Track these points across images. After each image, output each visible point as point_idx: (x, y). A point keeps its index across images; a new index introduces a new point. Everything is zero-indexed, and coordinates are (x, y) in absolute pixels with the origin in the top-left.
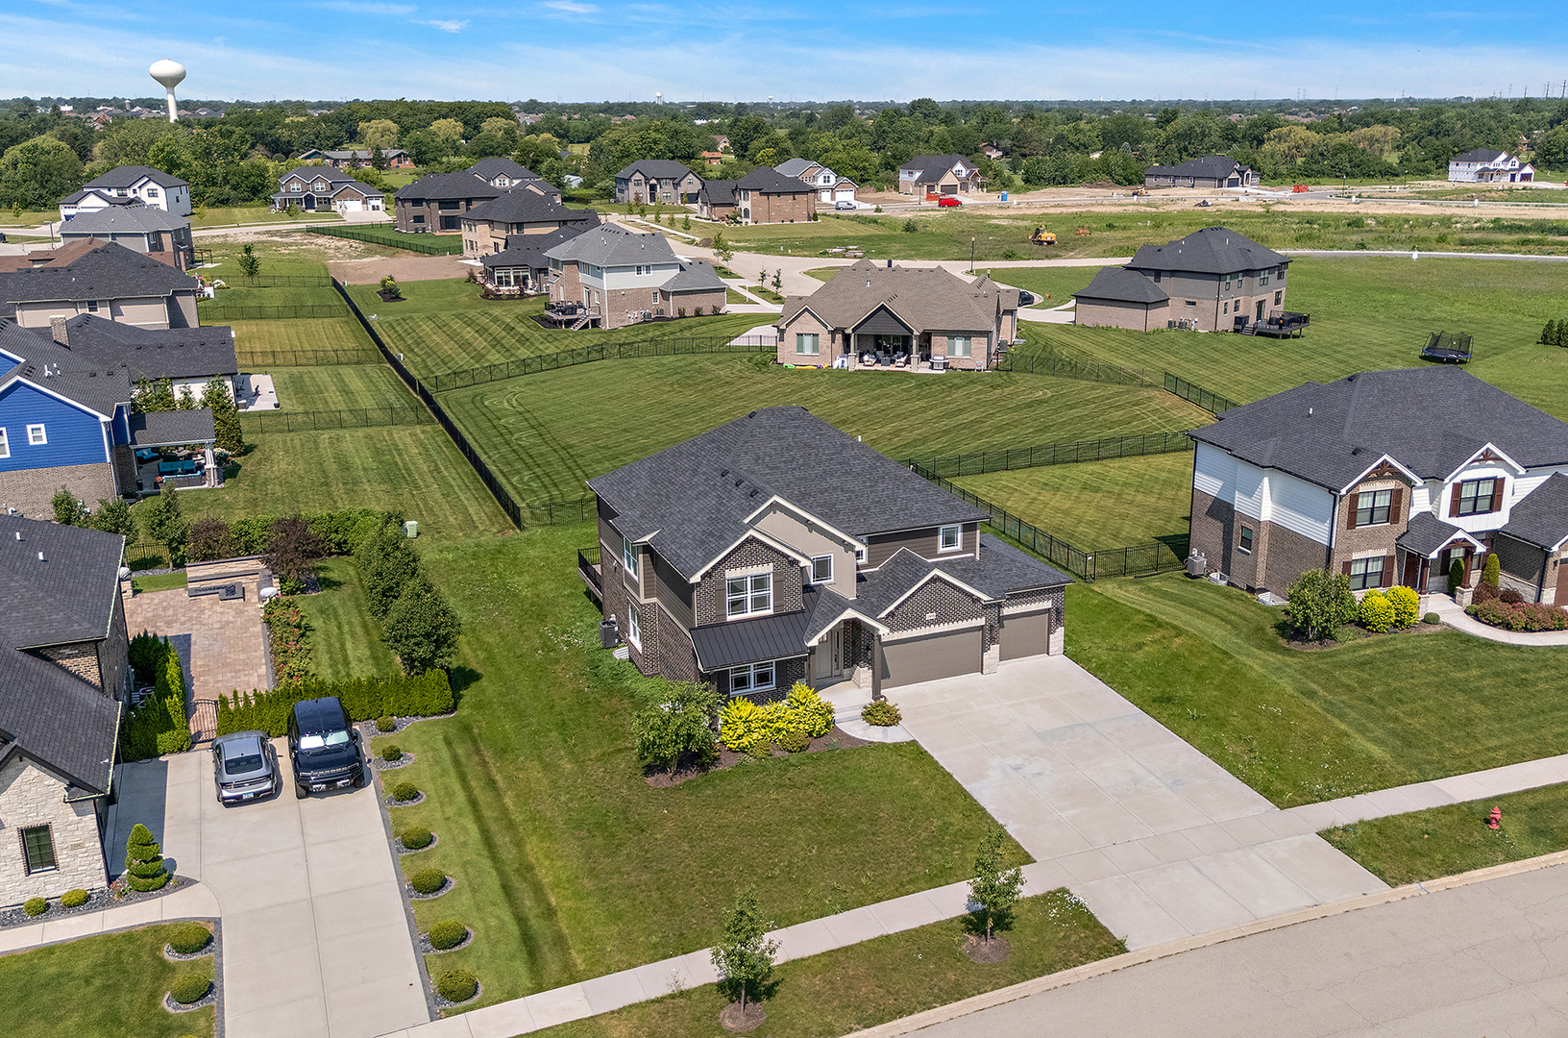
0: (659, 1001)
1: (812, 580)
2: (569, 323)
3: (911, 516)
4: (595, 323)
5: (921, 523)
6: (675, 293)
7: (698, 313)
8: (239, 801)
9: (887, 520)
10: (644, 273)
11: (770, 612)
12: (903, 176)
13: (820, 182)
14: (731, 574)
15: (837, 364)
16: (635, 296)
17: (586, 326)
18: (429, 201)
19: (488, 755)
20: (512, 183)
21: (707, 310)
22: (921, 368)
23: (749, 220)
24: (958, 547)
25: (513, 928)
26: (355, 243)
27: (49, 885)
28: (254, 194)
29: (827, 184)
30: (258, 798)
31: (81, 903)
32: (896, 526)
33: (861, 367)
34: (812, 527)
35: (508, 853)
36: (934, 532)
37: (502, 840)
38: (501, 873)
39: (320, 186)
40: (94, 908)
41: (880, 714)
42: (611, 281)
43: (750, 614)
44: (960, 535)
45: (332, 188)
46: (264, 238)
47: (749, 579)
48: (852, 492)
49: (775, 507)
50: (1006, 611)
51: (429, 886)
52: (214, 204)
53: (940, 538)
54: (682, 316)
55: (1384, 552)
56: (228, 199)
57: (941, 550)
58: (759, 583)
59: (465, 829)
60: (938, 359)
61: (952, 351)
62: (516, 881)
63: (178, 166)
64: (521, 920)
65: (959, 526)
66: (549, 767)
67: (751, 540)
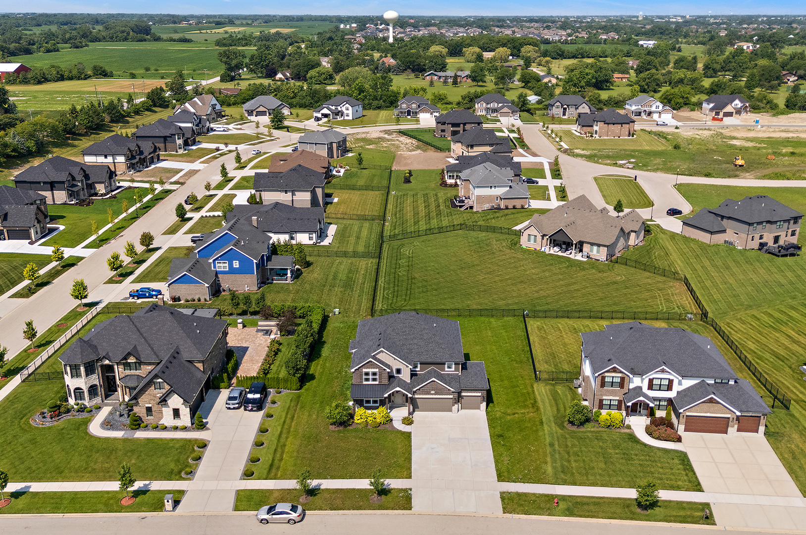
0: (289, 490)
2: (461, 206)
3: (436, 358)
4: (471, 208)
5: (439, 361)
6: (504, 199)
7: (514, 208)
8: (229, 408)
9: (427, 357)
10: (493, 188)
12: (705, 105)
13: (653, 109)
14: (365, 370)
15: (543, 249)
16: (489, 198)
17: (467, 209)
18: (448, 124)
19: (299, 407)
21: (519, 206)
22: (579, 257)
23: (597, 136)
24: (453, 369)
25: (270, 462)
26: (414, 141)
27: (178, 423)
28: (391, 105)
29: (657, 109)
30: (234, 408)
31: (185, 429)
32: (429, 360)
34: (395, 359)
35: (282, 440)
36: (444, 364)
37: (284, 436)
38: (277, 445)
40: (187, 431)
41: (408, 421)
42: (479, 192)
43: (371, 382)
44: (454, 365)
46: (382, 135)
48: (420, 346)
49: (382, 351)
50: (463, 394)
51: (259, 444)
52: (375, 109)
53: (446, 366)
54: (507, 208)
55: (618, 398)
56: (381, 106)
57: (446, 369)
58: (374, 374)
59: (277, 430)
60: (585, 253)
61: (592, 251)
62: (279, 450)
63: (363, 92)
64: (273, 460)
65: (453, 362)
66: (310, 415)
67: (371, 362)
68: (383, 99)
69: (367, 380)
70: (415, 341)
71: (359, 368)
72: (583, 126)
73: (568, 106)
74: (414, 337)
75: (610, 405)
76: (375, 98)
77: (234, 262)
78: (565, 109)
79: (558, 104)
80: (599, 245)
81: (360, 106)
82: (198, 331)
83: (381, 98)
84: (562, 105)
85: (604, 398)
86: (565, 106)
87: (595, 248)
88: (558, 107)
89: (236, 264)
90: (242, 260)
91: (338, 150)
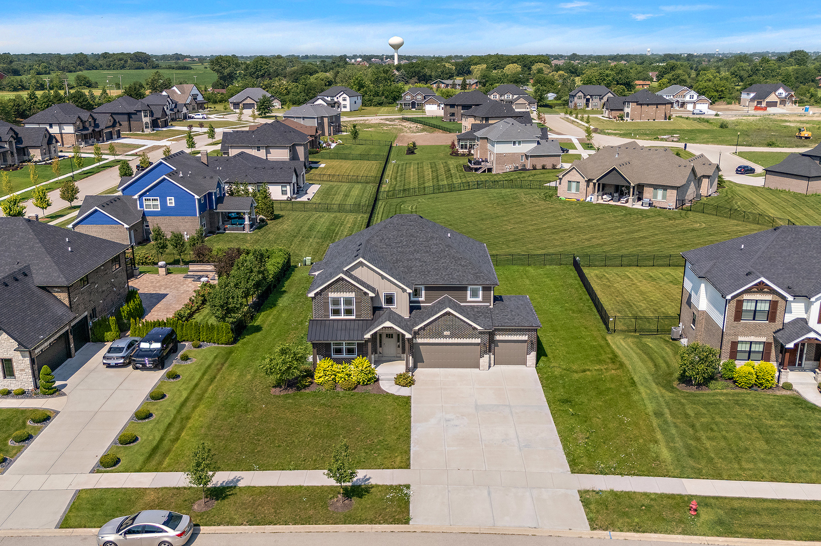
0: (178, 489)
1: (384, 304)
2: (476, 170)
3: (451, 279)
4: (490, 170)
5: (456, 283)
6: (531, 156)
7: (544, 168)
8: (109, 366)
9: (437, 279)
10: (517, 145)
11: (354, 317)
12: (744, 96)
13: (687, 98)
15: (588, 199)
16: (512, 157)
17: (484, 171)
18: (457, 105)
20: (513, 97)
21: (549, 166)
22: (638, 205)
23: (628, 119)
24: (480, 299)
25: (155, 443)
26: (419, 126)
27: (12, 385)
28: (394, 101)
29: (691, 99)
30: (117, 366)
31: (22, 394)
32: (441, 283)
33: (601, 201)
34: (383, 277)
35: (185, 411)
36: (465, 289)
37: (190, 404)
38: (175, 418)
39: (419, 97)
40: (28, 397)
41: (405, 380)
42: (500, 149)
43: (342, 317)
44: (481, 292)
45: (425, 98)
46: (382, 121)
47: (342, 299)
48: (425, 262)
49: (361, 264)
50: (498, 338)
51: (143, 416)
52: (376, 105)
53: (469, 292)
54: (534, 168)
55: (764, 339)
56: (382, 103)
57: (469, 299)
58: (348, 302)
59: (181, 396)
60: (646, 200)
61: (655, 196)
62: (177, 425)
63: (363, 87)
64: (162, 440)
65: (480, 287)
66: (242, 375)
67: (342, 279)
68: (386, 95)
69: (336, 312)
70: (418, 256)
71: (322, 291)
72: (612, 110)
73: (591, 96)
74: (415, 250)
75: (750, 352)
76: (377, 94)
77: (168, 198)
78: (588, 100)
79: (580, 94)
80: (665, 188)
81: (359, 97)
82: (70, 249)
83: (383, 94)
84: (585, 96)
85: (740, 339)
86: (588, 97)
87: (660, 192)
88: (580, 98)
89: (171, 202)
90: (181, 197)
91: (329, 126)
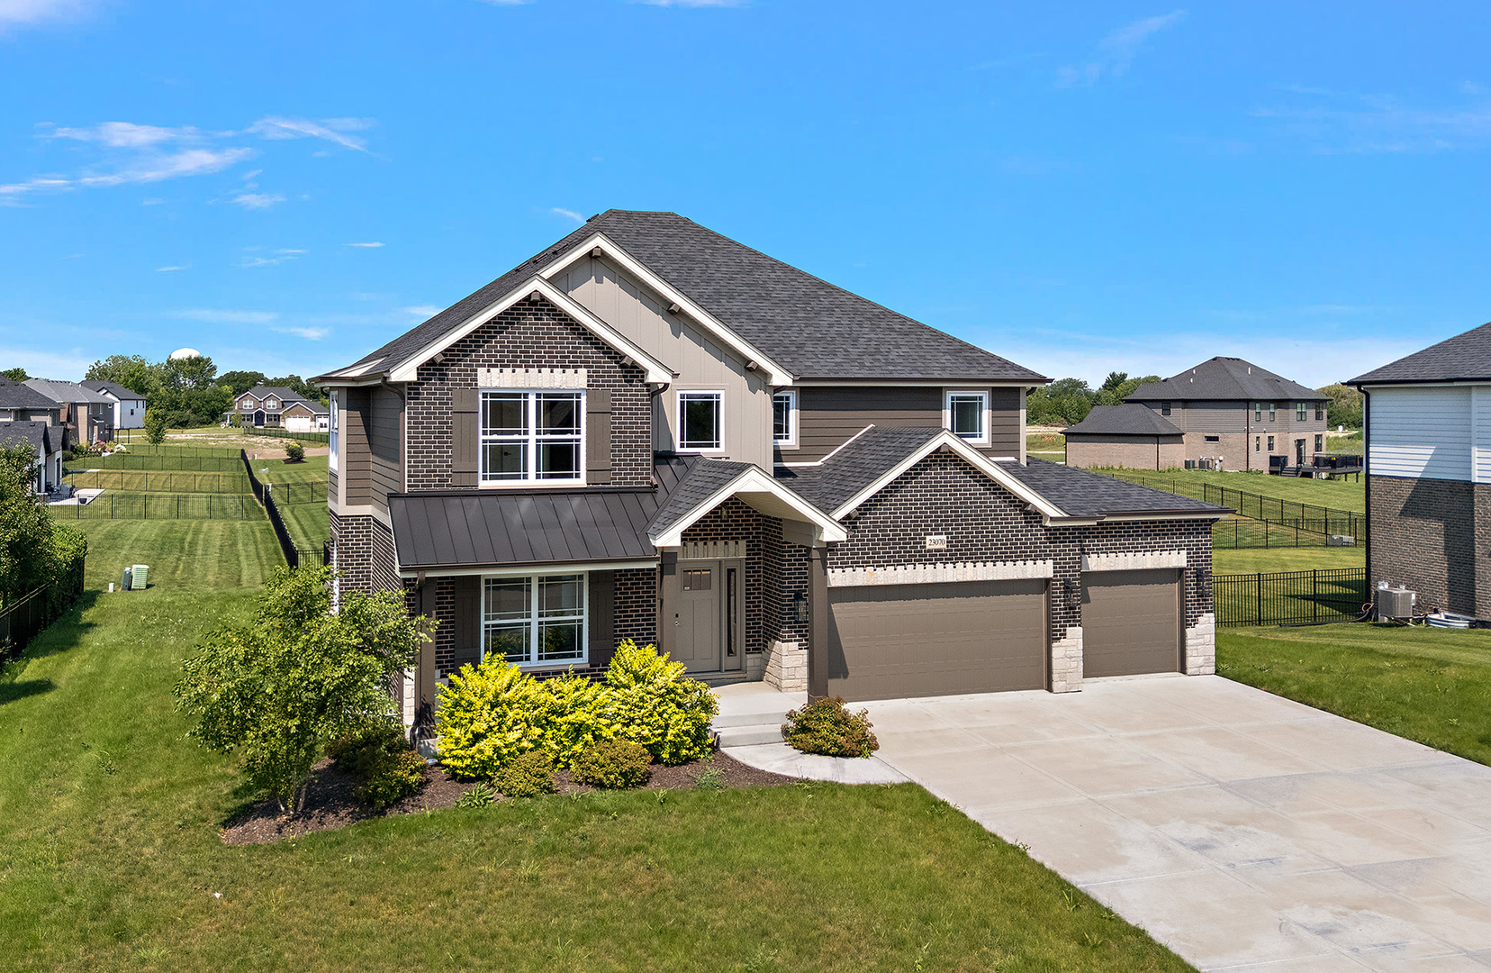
1: (677, 442)
3: (888, 363)
5: (907, 374)
9: (837, 364)
11: (581, 482)
14: (492, 379)
36: (934, 401)
39: (271, 403)
43: (531, 482)
44: (986, 415)
45: (283, 406)
47: (532, 400)
53: (948, 413)
58: (559, 411)
65: (986, 397)
68: (194, 406)
69: (506, 460)
71: (449, 357)
76: (175, 405)
81: (140, 404)
83: (188, 406)
91: (91, 424)
